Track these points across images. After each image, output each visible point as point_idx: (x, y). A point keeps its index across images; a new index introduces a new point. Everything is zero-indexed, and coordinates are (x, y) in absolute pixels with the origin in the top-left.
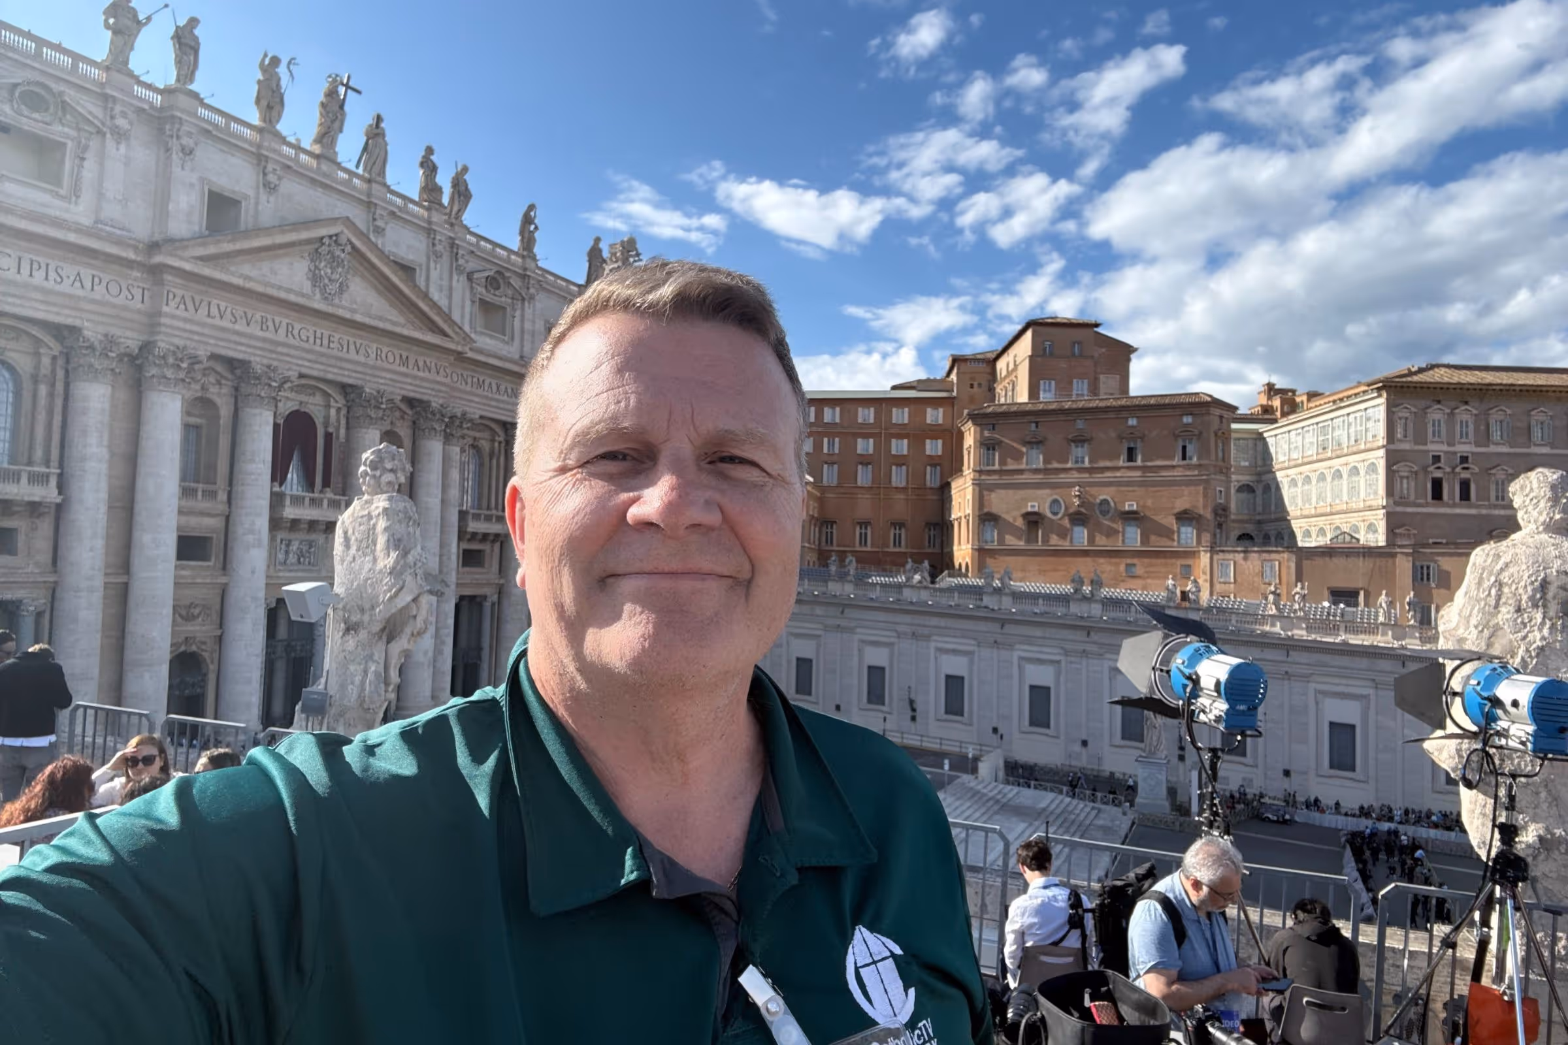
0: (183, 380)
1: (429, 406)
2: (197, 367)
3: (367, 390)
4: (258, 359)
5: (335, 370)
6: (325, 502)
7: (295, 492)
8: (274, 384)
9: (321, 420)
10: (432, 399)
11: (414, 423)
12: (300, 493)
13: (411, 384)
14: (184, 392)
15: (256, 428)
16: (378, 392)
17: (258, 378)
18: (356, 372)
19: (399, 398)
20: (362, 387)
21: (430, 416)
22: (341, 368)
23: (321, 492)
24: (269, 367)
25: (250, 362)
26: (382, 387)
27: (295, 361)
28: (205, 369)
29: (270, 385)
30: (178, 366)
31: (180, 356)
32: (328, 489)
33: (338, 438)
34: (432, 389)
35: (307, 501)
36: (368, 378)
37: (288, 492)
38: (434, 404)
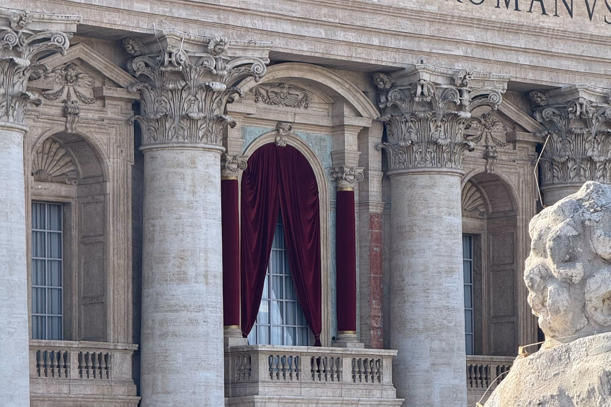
0: (23, 97)
1: (573, 103)
2: (49, 63)
3: (426, 77)
4: (179, 30)
5: (351, 37)
6: (347, 364)
7: (277, 347)
8: (218, 86)
9: (327, 162)
10: (578, 82)
11: (538, 147)
12: (289, 348)
13: (525, 51)
14: (27, 124)
15: (185, 197)
16: (452, 80)
17: (181, 76)
18: (396, 34)
19: (502, 88)
20: (415, 72)
21: (575, 127)
22: (363, 29)
23: (335, 341)
24: (204, 45)
25: (163, 38)
26: (459, 66)
27: (259, 24)
28: (67, 67)
29: (208, 89)
30: (12, 63)
31: (14, 39)
32: (350, 334)
33: (365, 204)
34: (579, 58)
35: (306, 364)
36: (425, 47)
37: (263, 347)
38: (584, 97)
